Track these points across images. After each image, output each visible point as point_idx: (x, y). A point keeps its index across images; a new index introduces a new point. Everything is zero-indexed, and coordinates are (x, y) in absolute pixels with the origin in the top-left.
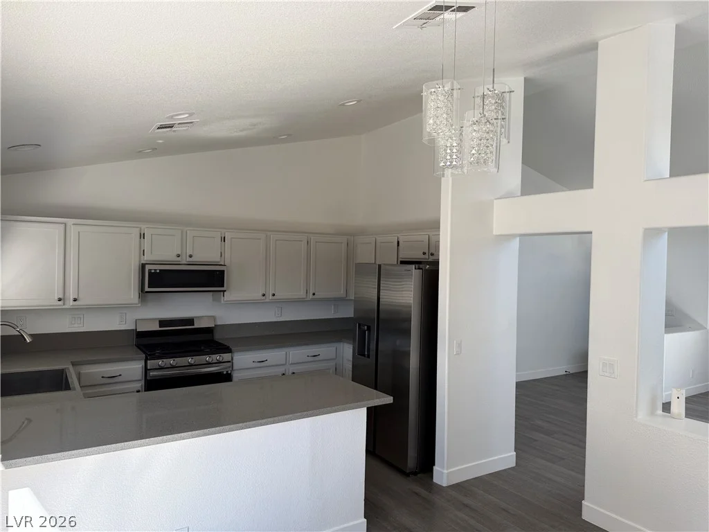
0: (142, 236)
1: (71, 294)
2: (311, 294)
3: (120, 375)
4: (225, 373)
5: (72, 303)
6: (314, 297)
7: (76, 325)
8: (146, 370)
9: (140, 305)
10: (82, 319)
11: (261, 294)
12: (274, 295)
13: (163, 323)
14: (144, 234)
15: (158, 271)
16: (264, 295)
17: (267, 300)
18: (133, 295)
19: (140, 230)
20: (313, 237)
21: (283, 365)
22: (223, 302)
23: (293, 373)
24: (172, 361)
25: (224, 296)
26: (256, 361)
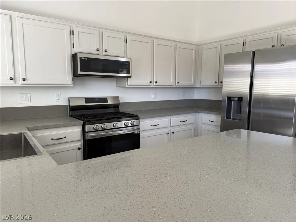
0: (72, 33)
1: (20, 75)
2: (176, 83)
3: (65, 137)
4: (136, 133)
5: (22, 82)
6: (179, 84)
7: (25, 102)
8: (84, 132)
9: (73, 86)
10: (29, 98)
11: (149, 81)
12: (156, 82)
13: (87, 100)
14: (73, 31)
15: (86, 59)
16: (151, 82)
17: (152, 86)
18: (67, 78)
19: (70, 28)
20: (178, 44)
21: (167, 127)
22: (127, 86)
23: (173, 133)
24: (103, 125)
25: (127, 82)
26: (152, 125)
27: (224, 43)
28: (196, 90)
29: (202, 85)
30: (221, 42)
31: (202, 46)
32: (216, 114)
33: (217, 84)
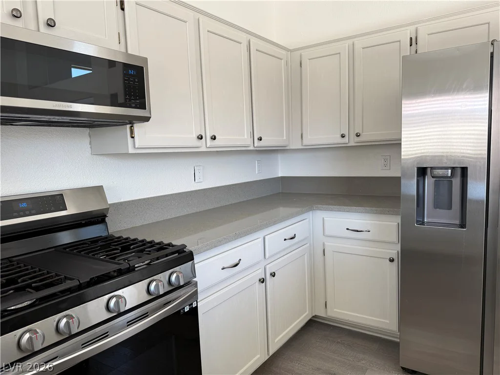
2: (257, 139)
4: (187, 309)
6: (262, 143)
11: (195, 136)
17: (203, 149)
20: (253, 40)
21: (258, 263)
22: (131, 150)
23: (273, 275)
24: (65, 320)
25: (133, 137)
26: (225, 266)
27: (359, 43)
28: (280, 156)
29: (306, 142)
30: (350, 42)
31: (299, 52)
32: (368, 213)
33: (346, 140)
